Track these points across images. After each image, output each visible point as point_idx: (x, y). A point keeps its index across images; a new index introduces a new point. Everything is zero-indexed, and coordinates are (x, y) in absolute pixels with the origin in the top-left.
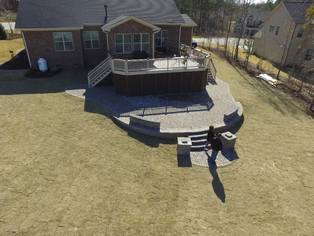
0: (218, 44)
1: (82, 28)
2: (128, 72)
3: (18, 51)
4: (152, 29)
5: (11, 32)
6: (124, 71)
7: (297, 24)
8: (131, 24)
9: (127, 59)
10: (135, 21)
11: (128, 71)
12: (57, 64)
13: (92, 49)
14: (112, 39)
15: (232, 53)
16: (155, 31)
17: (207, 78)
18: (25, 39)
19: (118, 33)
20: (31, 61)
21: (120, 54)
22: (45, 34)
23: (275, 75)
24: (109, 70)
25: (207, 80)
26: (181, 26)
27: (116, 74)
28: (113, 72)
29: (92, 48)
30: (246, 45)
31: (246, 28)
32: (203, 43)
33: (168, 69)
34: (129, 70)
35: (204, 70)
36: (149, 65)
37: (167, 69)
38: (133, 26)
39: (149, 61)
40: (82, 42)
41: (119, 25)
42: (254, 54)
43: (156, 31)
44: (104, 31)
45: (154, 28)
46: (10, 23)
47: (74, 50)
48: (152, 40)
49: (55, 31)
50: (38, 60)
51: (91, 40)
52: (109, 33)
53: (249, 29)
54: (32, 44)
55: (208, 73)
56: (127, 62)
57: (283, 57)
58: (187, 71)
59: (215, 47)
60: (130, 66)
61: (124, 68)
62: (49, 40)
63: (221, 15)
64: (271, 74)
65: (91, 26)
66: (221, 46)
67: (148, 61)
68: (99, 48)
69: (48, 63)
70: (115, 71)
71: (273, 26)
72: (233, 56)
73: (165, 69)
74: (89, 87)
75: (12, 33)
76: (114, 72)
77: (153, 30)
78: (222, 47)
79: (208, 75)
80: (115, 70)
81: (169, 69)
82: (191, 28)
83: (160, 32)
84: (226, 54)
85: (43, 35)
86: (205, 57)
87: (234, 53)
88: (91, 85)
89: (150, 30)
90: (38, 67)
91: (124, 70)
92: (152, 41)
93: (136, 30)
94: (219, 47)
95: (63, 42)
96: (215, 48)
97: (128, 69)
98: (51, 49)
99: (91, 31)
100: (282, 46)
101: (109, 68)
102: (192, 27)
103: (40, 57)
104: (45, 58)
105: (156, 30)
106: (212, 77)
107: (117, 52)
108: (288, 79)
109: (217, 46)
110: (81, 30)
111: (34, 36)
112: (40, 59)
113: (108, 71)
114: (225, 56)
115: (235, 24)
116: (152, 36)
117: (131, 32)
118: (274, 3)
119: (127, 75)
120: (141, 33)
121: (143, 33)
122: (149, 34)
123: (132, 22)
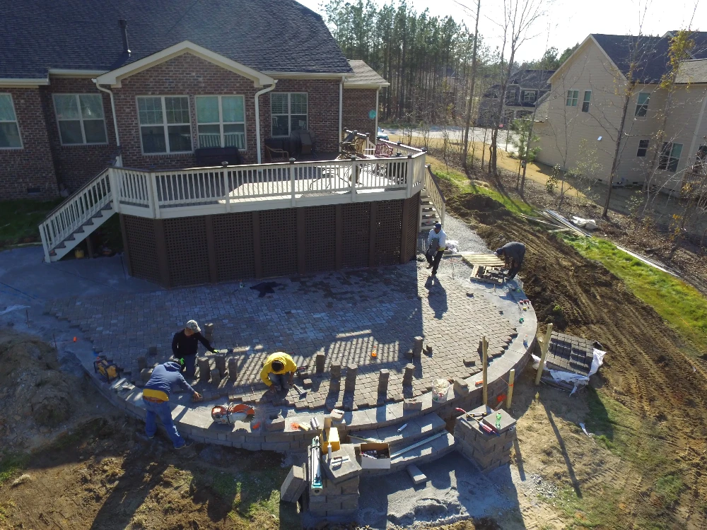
0: (446, 140)
1: (45, 82)
2: (161, 207)
4: (253, 82)
6: (147, 206)
7: (634, 84)
8: (186, 66)
10: (199, 59)
11: (158, 204)
13: (84, 148)
14: (128, 110)
15: (480, 157)
16: (260, 90)
17: (421, 221)
19: (147, 94)
21: (156, 158)
23: (595, 207)
25: (420, 225)
26: (344, 79)
27: (125, 216)
28: (116, 210)
29: (85, 143)
33: (293, 196)
34: (162, 203)
35: (409, 196)
36: (230, 185)
37: (290, 197)
38: (194, 74)
40: (51, 123)
41: (148, 71)
42: (535, 161)
43: (266, 87)
44: (102, 86)
45: (258, 79)
47: (22, 147)
48: (254, 113)
51: (81, 119)
52: (116, 92)
53: (512, 108)
55: (422, 207)
56: (153, 176)
57: (615, 160)
58: (355, 201)
59: (439, 144)
60: (166, 188)
61: (145, 196)
64: (585, 206)
65: (76, 79)
66: (453, 144)
67: (226, 172)
68: (107, 143)
70: (122, 205)
71: (575, 92)
72: (485, 164)
73: (285, 197)
74: (48, 259)
76: (119, 208)
77: (256, 86)
78: (456, 146)
79: (421, 214)
80: (122, 202)
81: (297, 196)
82: (373, 91)
84: (468, 161)
86: (410, 157)
87: (487, 158)
88: (52, 254)
89: (246, 85)
91: (145, 203)
93: (203, 85)
94: (449, 145)
96: (439, 147)
97: (160, 199)
99: (77, 92)
100: (600, 138)
102: (375, 90)
105: (262, 84)
106: (433, 216)
107: (145, 151)
109: (443, 143)
110: (42, 88)
114: (464, 164)
116: (254, 103)
117: (187, 90)
118: (558, 57)
119: (158, 217)
120: (220, 93)
121: (225, 93)
122: (243, 96)
123: (188, 60)
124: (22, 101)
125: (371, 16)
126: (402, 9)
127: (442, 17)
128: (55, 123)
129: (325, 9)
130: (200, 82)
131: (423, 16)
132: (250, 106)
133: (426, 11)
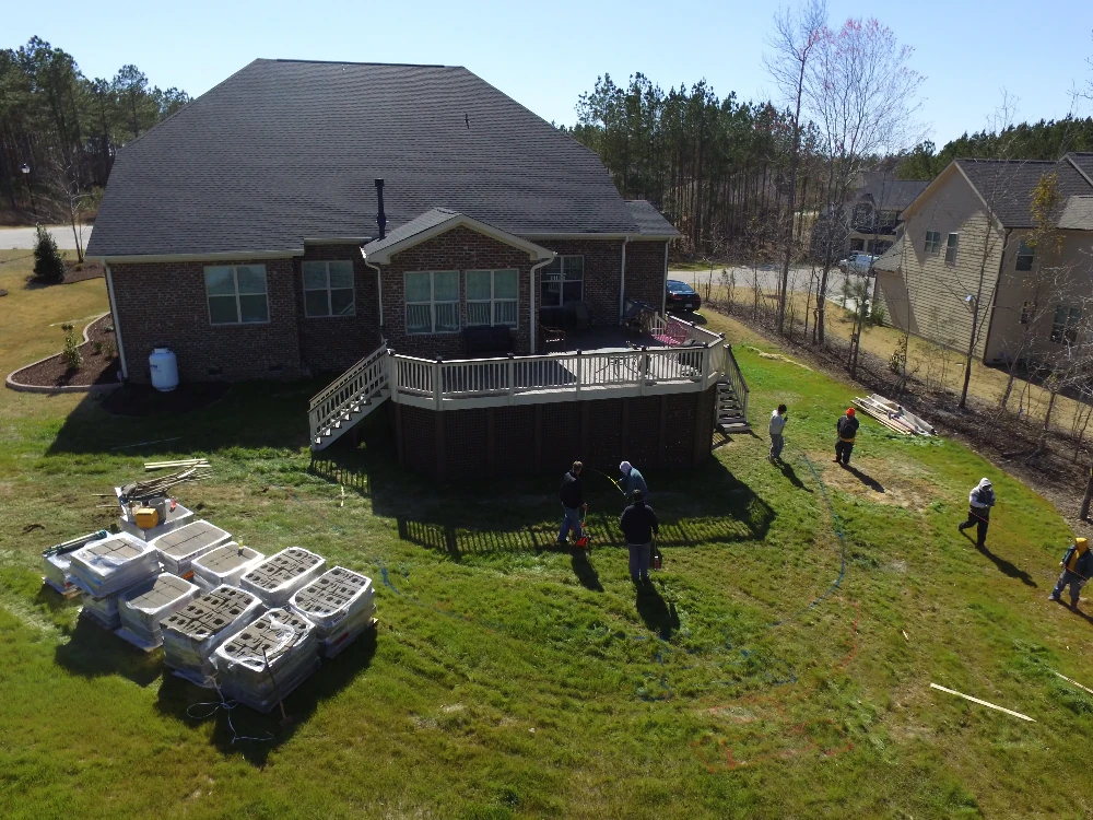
0: (756, 290)
1: (301, 251)
2: (445, 398)
3: (91, 320)
4: (528, 255)
5: (77, 259)
6: (431, 397)
7: (1011, 228)
8: (458, 239)
9: (439, 357)
10: (473, 232)
11: (442, 395)
12: (212, 366)
13: (330, 319)
14: (394, 287)
15: (803, 320)
16: (539, 262)
17: (719, 412)
18: (114, 287)
19: (416, 270)
20: (126, 358)
21: (420, 338)
22: (178, 271)
23: (953, 394)
24: (383, 392)
25: (718, 418)
26: (627, 240)
28: (394, 399)
29: (331, 315)
30: (850, 296)
31: (854, 234)
32: (708, 287)
33: (579, 389)
34: (447, 393)
35: (704, 389)
36: (515, 378)
37: (575, 389)
38: (466, 248)
39: (515, 364)
40: (299, 294)
41: (418, 246)
43: (543, 260)
44: (372, 263)
45: (536, 252)
46: (77, 227)
47: (269, 321)
48: (529, 289)
49: (210, 263)
50: (150, 352)
51: (329, 289)
52: (384, 268)
53: (861, 236)
54: (135, 302)
56: (440, 366)
58: (644, 394)
59: (748, 300)
60: (452, 379)
61: (430, 386)
62: (189, 289)
63: (766, 194)
64: (938, 394)
65: (329, 245)
66: (767, 297)
67: (512, 363)
68: (354, 314)
69: (182, 365)
70: (401, 395)
71: (937, 235)
72: (809, 330)
73: (570, 390)
75: (81, 261)
76: (398, 398)
77: (532, 258)
78: (770, 300)
79: (719, 404)
80: (401, 392)
81: (583, 389)
82: (662, 243)
83: (557, 260)
84: (786, 325)
85: (173, 274)
86: (705, 346)
88: (318, 442)
89: (521, 260)
90: (148, 376)
91: (428, 393)
92: (529, 294)
93: (475, 259)
94: (761, 302)
95: (235, 297)
96: (748, 304)
97: (444, 390)
98: (196, 318)
99: (328, 259)
101: (383, 384)
102: (664, 242)
103: (156, 343)
104: (171, 349)
105: (540, 257)
106: (734, 407)
107: (409, 331)
108: (998, 409)
109: (753, 295)
110: (297, 260)
111: (143, 277)
112: (157, 351)
113: (378, 394)
114: (781, 330)
115: (815, 221)
116: (529, 277)
117: (458, 265)
119: (441, 408)
120: (493, 267)
121: (499, 267)
122: (517, 269)
123: (462, 233)
124: (275, 272)
125: (652, 108)
126: (699, 87)
127: (756, 104)
128: (302, 293)
129: (589, 102)
130: (473, 256)
131: (727, 104)
132: (525, 282)
133: (730, 96)
